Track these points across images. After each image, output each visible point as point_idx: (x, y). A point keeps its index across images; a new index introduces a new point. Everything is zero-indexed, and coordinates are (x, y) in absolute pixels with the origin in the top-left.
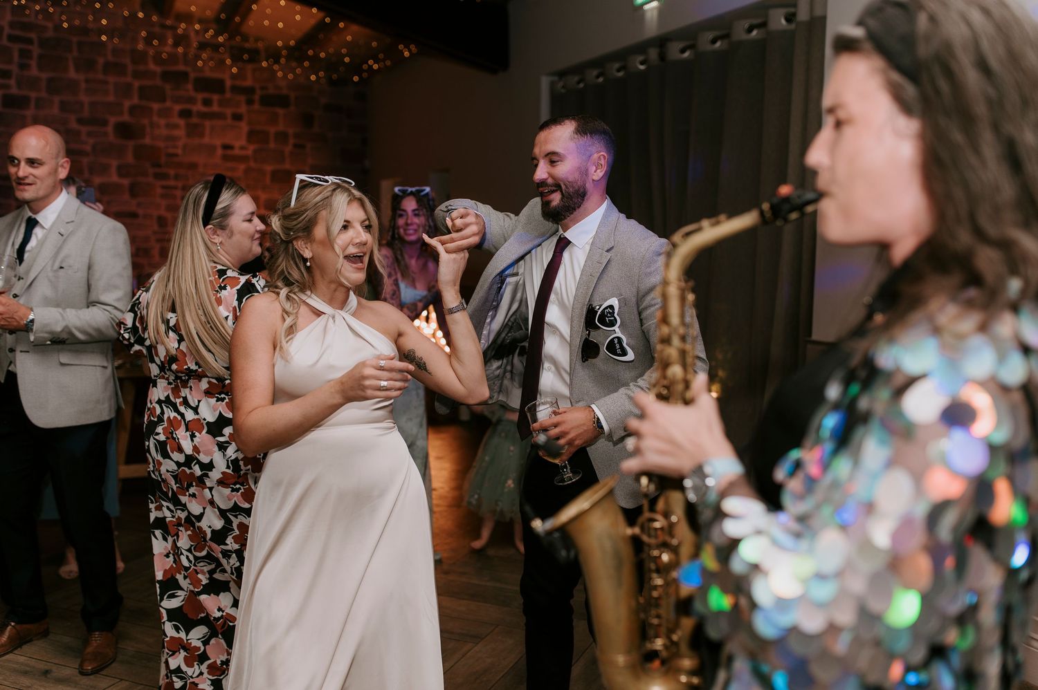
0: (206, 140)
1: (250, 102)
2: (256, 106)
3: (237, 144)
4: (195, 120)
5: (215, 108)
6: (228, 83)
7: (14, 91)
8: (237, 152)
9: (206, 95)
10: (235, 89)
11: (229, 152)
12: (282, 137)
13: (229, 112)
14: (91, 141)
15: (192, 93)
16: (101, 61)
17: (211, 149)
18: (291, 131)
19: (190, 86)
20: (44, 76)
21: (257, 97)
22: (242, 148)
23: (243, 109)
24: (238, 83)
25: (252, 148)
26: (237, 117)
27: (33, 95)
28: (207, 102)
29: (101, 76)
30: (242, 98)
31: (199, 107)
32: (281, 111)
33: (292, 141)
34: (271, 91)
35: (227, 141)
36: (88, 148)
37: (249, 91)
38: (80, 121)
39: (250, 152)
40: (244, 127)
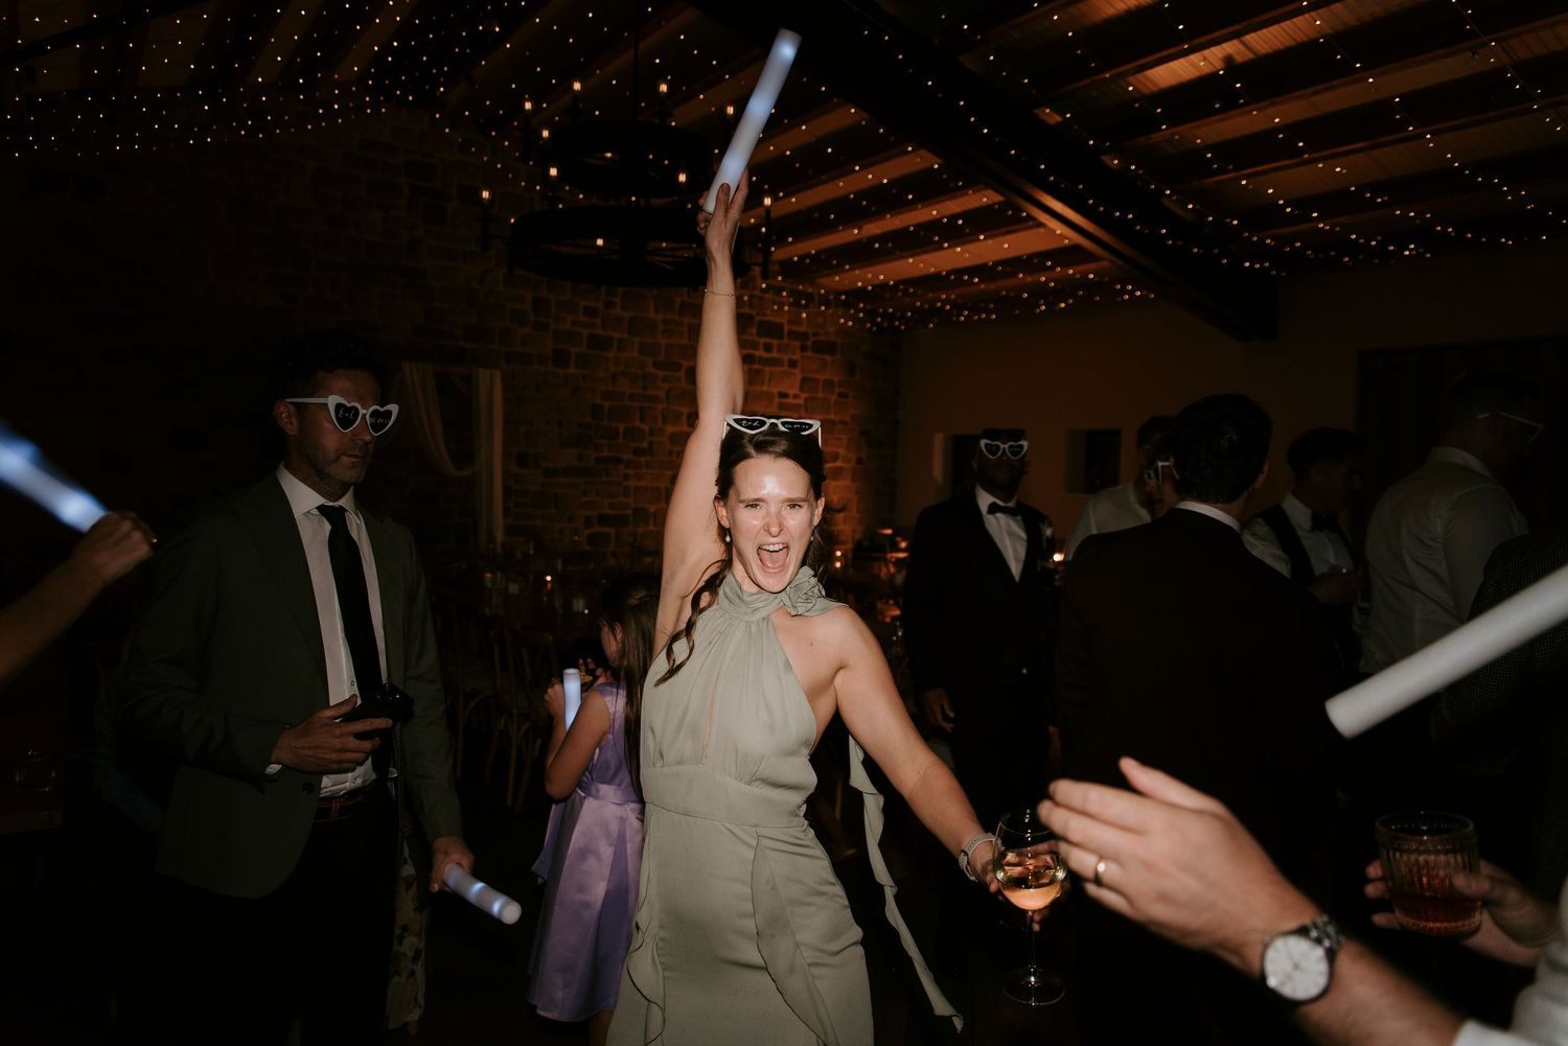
0: (765, 388)
1: (803, 348)
2: (809, 354)
3: (791, 392)
4: (756, 367)
5: (775, 355)
6: (786, 328)
7: (600, 331)
8: (791, 401)
9: (768, 340)
10: (793, 335)
11: (785, 400)
12: (829, 384)
13: (786, 358)
14: (666, 386)
15: (756, 338)
16: (678, 300)
17: (770, 396)
18: (836, 379)
19: (754, 331)
20: (627, 315)
21: (809, 343)
22: (795, 396)
23: (797, 356)
24: (794, 328)
25: (804, 395)
26: (793, 364)
27: (616, 335)
28: (768, 348)
29: (677, 317)
30: (797, 343)
31: (760, 353)
32: (829, 358)
33: (837, 390)
34: (822, 338)
35: (782, 389)
36: (662, 394)
37: (803, 336)
38: (657, 365)
39: (800, 401)
40: (798, 373)
